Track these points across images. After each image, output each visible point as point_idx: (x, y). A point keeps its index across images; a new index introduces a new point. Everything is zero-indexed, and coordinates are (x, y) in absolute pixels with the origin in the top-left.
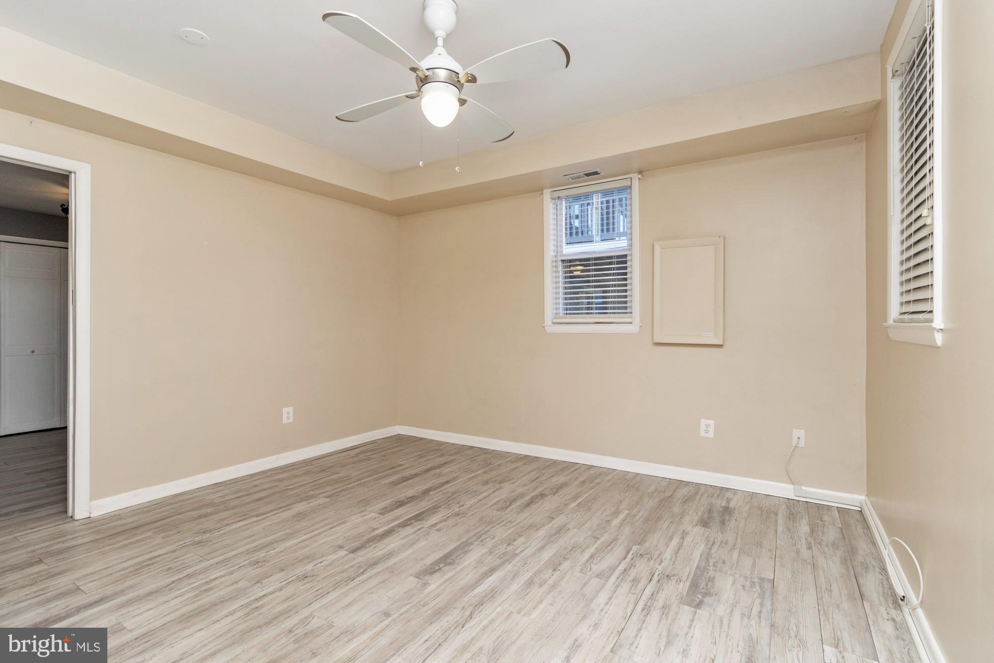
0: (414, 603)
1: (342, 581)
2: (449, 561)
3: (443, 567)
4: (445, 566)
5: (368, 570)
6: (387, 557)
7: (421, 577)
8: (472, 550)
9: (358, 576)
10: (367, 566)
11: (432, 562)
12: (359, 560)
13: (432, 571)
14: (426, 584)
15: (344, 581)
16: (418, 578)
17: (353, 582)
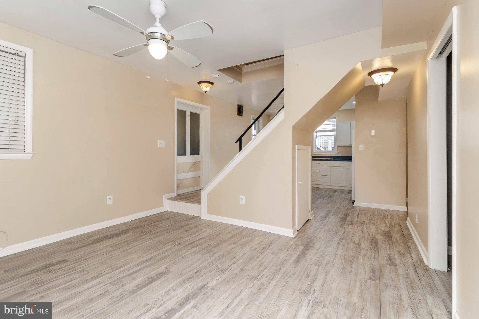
0: (173, 261)
1: (204, 269)
2: (150, 280)
3: (155, 276)
4: (154, 277)
5: (193, 274)
6: (184, 282)
7: (168, 271)
8: (133, 287)
9: (197, 271)
10: (194, 276)
11: (160, 279)
12: (199, 280)
13: (161, 274)
14: (166, 268)
15: (203, 269)
16: (169, 271)
17: (199, 269)
